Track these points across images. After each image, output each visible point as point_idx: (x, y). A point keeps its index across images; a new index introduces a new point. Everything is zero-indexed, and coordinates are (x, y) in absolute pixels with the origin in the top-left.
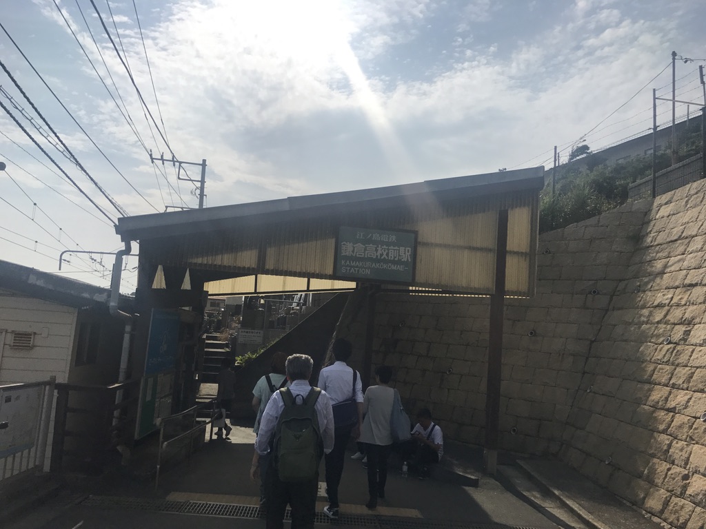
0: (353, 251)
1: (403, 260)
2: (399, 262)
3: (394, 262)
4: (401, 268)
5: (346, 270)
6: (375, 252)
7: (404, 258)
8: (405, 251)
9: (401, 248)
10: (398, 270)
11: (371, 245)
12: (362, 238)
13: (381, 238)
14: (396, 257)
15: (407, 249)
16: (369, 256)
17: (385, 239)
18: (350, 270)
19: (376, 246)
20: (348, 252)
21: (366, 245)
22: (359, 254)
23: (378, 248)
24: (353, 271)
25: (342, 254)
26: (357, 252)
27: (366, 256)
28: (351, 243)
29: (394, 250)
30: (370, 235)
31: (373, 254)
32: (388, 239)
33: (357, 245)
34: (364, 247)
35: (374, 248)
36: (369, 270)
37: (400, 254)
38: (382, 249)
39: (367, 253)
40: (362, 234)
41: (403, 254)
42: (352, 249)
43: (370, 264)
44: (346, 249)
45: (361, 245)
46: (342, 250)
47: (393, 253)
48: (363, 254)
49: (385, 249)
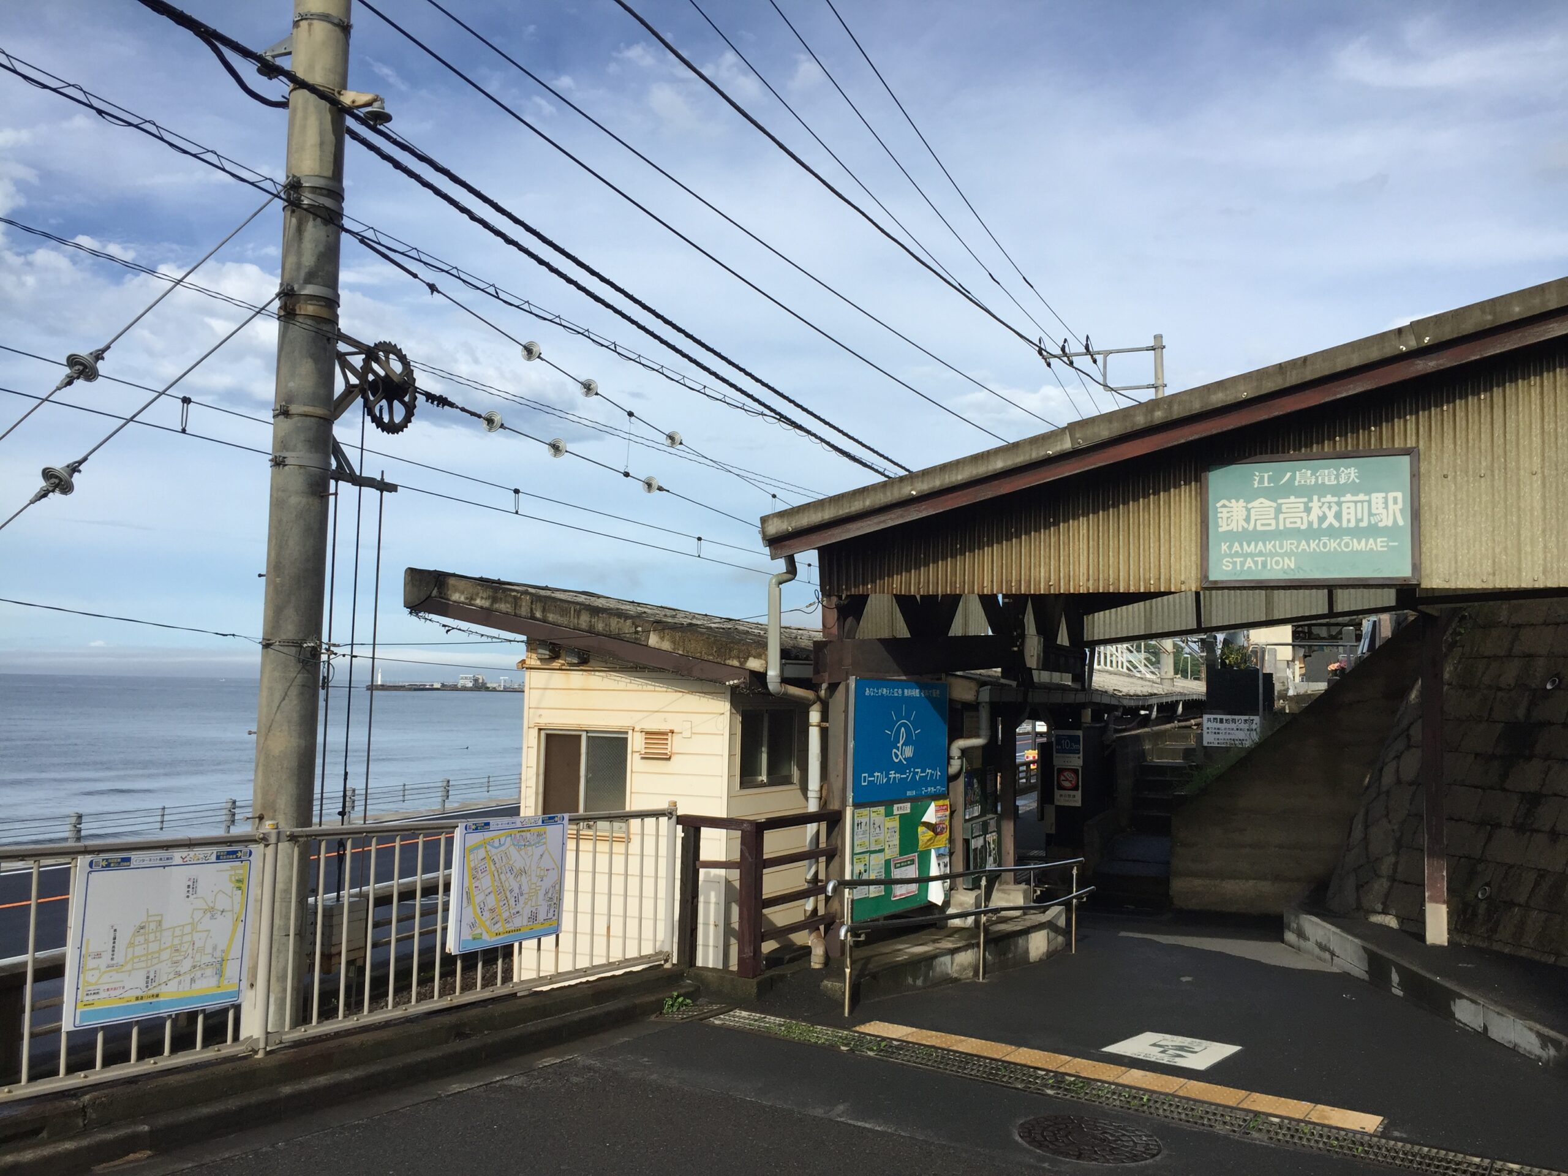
0: (1247, 520)
1: (1381, 525)
2: (1373, 531)
3: (1357, 532)
4: (1378, 544)
5: (1234, 563)
6: (1304, 515)
7: (1385, 519)
8: (1386, 503)
9: (1374, 495)
10: (1371, 549)
11: (1292, 499)
12: (1266, 484)
13: (1317, 478)
14: (1362, 520)
15: (1391, 495)
16: (1288, 525)
17: (1329, 480)
18: (1243, 564)
19: (1305, 500)
20: (1234, 522)
21: (1280, 501)
22: (1263, 525)
23: (1310, 505)
24: (1252, 565)
25: (1220, 530)
26: (1256, 520)
27: (1281, 527)
28: (1242, 501)
29: (1356, 502)
30: (1289, 475)
31: (1299, 520)
32: (1337, 477)
33: (1256, 504)
34: (1275, 505)
35: (1302, 506)
36: (1293, 558)
37: (1374, 511)
38: (1323, 503)
39: (1285, 519)
40: (1266, 475)
41: (1381, 510)
42: (1245, 513)
43: (1293, 544)
44: (1229, 515)
45: (1267, 503)
46: (1220, 520)
47: (1352, 510)
48: (1273, 522)
49: (1329, 503)
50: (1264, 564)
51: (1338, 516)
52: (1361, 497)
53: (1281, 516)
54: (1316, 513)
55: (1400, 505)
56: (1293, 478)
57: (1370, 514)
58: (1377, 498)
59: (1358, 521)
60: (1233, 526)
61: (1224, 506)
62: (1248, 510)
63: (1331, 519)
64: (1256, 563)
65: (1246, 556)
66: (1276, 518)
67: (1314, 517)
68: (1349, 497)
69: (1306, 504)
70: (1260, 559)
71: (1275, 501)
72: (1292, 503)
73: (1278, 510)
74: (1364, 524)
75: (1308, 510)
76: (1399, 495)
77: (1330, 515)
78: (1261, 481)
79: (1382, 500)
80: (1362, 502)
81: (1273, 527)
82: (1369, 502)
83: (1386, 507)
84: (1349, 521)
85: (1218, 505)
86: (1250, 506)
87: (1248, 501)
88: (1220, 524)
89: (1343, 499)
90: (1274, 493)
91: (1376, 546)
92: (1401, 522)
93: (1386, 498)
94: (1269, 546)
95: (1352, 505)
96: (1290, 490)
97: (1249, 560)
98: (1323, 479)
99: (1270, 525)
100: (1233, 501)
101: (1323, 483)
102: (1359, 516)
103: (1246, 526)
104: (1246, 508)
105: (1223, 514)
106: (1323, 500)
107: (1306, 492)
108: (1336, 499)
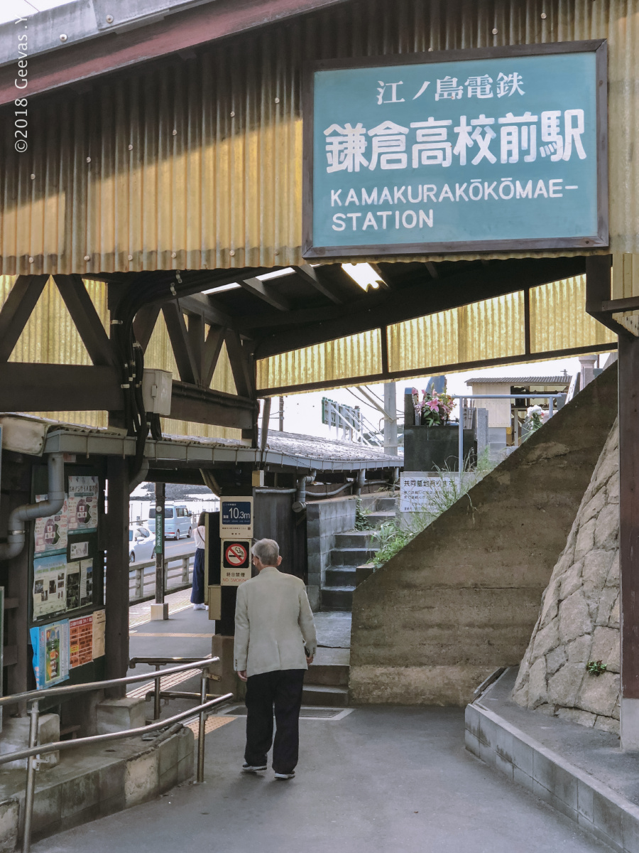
1: (554, 158)
2: (543, 168)
3: (522, 171)
4: (549, 188)
5: (349, 221)
6: (447, 145)
7: (560, 151)
8: (562, 125)
9: (545, 114)
10: (541, 196)
11: (431, 121)
12: (394, 100)
13: (465, 90)
14: (527, 152)
15: (569, 114)
16: (425, 162)
17: (483, 91)
18: (361, 221)
19: (448, 122)
20: (350, 158)
21: (413, 125)
22: (389, 162)
23: (456, 130)
24: (374, 223)
25: (329, 170)
26: (380, 155)
27: (415, 165)
28: (359, 125)
29: (519, 125)
30: (426, 84)
31: (439, 154)
32: (494, 87)
33: (379, 129)
34: (405, 130)
35: (444, 131)
36: (431, 212)
37: (545, 138)
38: (474, 128)
39: (420, 152)
40: (394, 86)
41: (555, 137)
42: (364, 144)
43: (430, 190)
44: (341, 147)
45: (396, 128)
46: (329, 155)
47: (515, 138)
48: (404, 157)
49: (483, 126)
50: (391, 220)
51: (495, 147)
52: (528, 117)
53: (416, 148)
54: (464, 141)
55: (581, 128)
56: (432, 89)
57: (540, 143)
58: (550, 118)
59: (523, 153)
60: (348, 165)
61: (335, 134)
62: (369, 140)
63: (484, 152)
64: (379, 220)
65: (365, 209)
66: (408, 151)
67: (461, 148)
68: (510, 118)
69: (450, 129)
70: (384, 214)
71: (406, 125)
72: (432, 127)
73: (411, 139)
74: (530, 158)
75: (453, 138)
76: (580, 113)
77: (484, 145)
78: (387, 95)
79: (555, 122)
80: (528, 124)
81: (403, 165)
82: (538, 124)
83: (562, 133)
84: (510, 153)
85: (327, 132)
86: (371, 133)
87: (368, 126)
88: (330, 161)
89: (501, 121)
90: (406, 114)
91: (548, 191)
92: (582, 155)
93: (561, 119)
94: (398, 194)
95: (514, 129)
96: (427, 108)
97: (370, 215)
98: (474, 91)
99: (399, 161)
100: (348, 126)
101: (474, 97)
102: (525, 145)
103: (365, 163)
104: (366, 135)
105: (334, 145)
106: (474, 122)
107: (451, 111)
108: (491, 121)
